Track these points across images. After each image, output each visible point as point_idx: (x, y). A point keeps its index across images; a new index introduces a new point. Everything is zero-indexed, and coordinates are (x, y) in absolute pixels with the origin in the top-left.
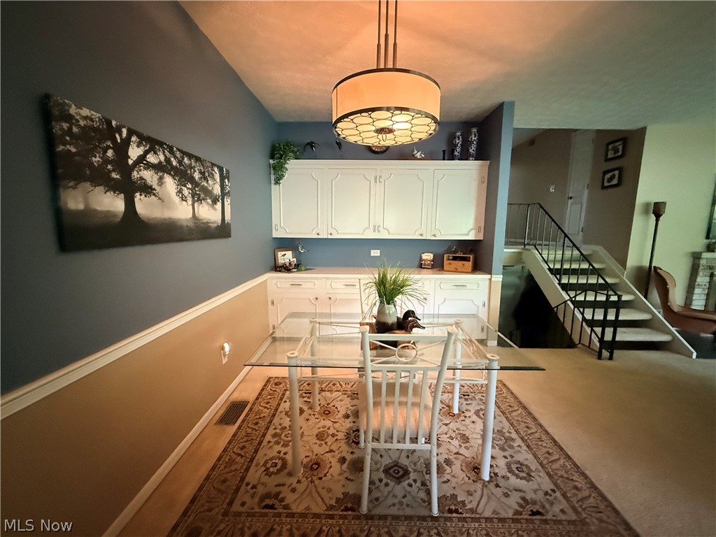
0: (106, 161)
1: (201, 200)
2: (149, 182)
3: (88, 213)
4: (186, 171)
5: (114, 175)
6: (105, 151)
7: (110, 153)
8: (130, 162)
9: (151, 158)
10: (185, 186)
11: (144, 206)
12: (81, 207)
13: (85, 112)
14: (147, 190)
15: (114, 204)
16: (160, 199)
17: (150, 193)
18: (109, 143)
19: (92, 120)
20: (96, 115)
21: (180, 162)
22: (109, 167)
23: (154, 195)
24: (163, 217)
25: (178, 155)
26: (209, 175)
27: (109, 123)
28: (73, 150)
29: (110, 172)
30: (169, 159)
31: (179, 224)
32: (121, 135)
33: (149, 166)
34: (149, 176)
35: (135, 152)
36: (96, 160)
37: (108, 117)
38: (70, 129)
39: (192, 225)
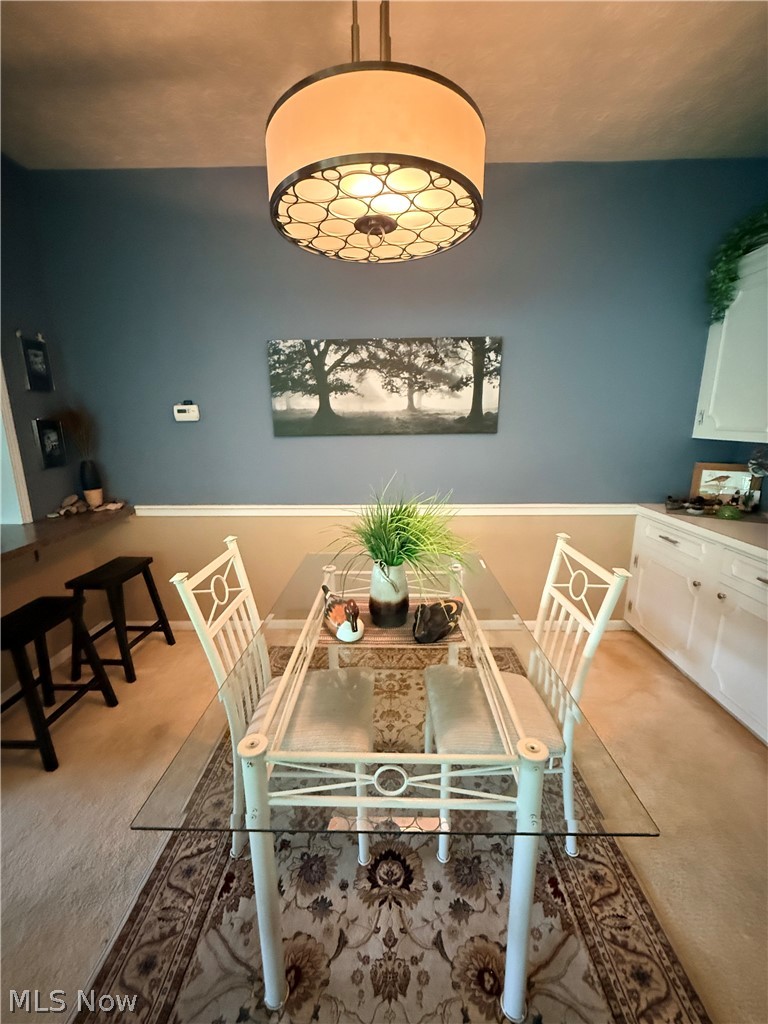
0: (305, 373)
1: (426, 389)
2: (346, 381)
3: (289, 411)
4: (402, 359)
5: (311, 382)
6: (304, 365)
7: (308, 366)
8: (326, 368)
9: (351, 359)
10: (398, 376)
11: (339, 403)
12: (284, 408)
13: (290, 343)
14: (343, 388)
15: (309, 404)
16: (358, 394)
17: (346, 391)
18: (308, 359)
19: (295, 347)
20: (298, 342)
21: (391, 353)
22: (307, 377)
23: (352, 391)
24: (361, 411)
25: (389, 345)
26: (446, 356)
27: (307, 342)
28: (280, 371)
29: (307, 380)
30: (375, 354)
31: (385, 417)
32: (318, 350)
33: (346, 367)
34: (347, 376)
35: (331, 359)
36: (296, 374)
37: (307, 339)
38: (279, 358)
39: (407, 417)
